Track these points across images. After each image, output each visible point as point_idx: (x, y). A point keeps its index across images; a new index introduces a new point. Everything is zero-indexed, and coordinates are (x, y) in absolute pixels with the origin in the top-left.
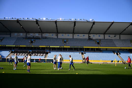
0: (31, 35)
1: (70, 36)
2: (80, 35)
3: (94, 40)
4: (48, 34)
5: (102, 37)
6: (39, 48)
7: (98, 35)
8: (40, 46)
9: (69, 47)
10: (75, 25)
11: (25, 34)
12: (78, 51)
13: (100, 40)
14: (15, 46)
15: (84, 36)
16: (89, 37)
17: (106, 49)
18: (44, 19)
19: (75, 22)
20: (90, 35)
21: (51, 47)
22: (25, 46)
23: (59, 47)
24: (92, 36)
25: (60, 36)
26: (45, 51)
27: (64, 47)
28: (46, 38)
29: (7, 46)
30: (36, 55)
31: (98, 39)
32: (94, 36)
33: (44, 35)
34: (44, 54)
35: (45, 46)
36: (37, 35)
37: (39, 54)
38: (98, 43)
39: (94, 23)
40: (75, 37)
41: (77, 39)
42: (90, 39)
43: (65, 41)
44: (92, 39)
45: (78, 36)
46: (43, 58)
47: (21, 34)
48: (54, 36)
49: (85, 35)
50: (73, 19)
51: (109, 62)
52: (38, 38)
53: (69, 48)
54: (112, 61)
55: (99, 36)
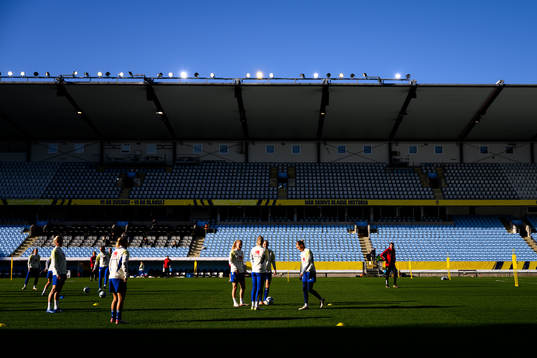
0: (126, 150)
2: (349, 146)
3: (414, 169)
4: (202, 145)
5: (449, 153)
6: (163, 213)
7: (433, 146)
8: (168, 203)
9: (302, 203)
10: (325, 100)
11: (95, 148)
12: (342, 219)
13: (443, 166)
14: (49, 202)
15: (368, 150)
16: (392, 153)
17: (472, 208)
18: (184, 75)
19: (325, 89)
20: (395, 148)
21: (216, 203)
22: (97, 202)
23: (254, 203)
24: (403, 150)
25: (259, 153)
26: (192, 223)
27: (279, 202)
28: (193, 163)
29: (11, 202)
30: (147, 243)
31: (430, 165)
32: (413, 150)
33: (187, 150)
34: (188, 240)
35: (191, 202)
36: (151, 150)
37: (163, 239)
38: (435, 183)
39: (412, 90)
40: (325, 159)
41: (337, 168)
42: (395, 165)
43: (282, 175)
44: (405, 165)
45: (342, 150)
46: (179, 256)
47: (79, 148)
48: (232, 154)
49: (372, 145)
50: (316, 76)
51: (486, 269)
52: (156, 165)
53: (299, 208)
54: (499, 265)
55: (439, 150)
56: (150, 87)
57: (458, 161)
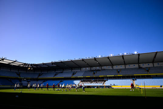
0: (94, 68)
1: (123, 67)
2: (130, 65)
3: (143, 69)
4: (105, 67)
5: (151, 65)
6: (99, 78)
7: (147, 64)
8: (100, 76)
9: (122, 75)
10: (123, 58)
11: (90, 68)
12: (130, 78)
13: (150, 68)
14: (83, 77)
15: (134, 66)
16: (139, 66)
17: (156, 75)
18: (100, 56)
19: (123, 56)
20: (139, 65)
21: (107, 76)
22: (89, 77)
23: (113, 76)
24: (141, 65)
25: (115, 67)
26: (103, 79)
27: (118, 75)
28: (104, 70)
29: (78, 77)
30: (96, 83)
31: (147, 67)
32: (143, 65)
33: (103, 68)
34: (103, 82)
35: (103, 76)
36: (98, 68)
37: (99, 82)
38: (148, 71)
40: (126, 68)
41: (128, 69)
42: (140, 68)
43: (118, 71)
44: (142, 68)
45: (129, 66)
46: (101, 85)
47: (87, 68)
48: (110, 68)
49: (135, 65)
50: (121, 54)
51: (159, 87)
52: (99, 70)
54: (161, 86)
55: (149, 65)
56: (95, 59)
57: (153, 66)
